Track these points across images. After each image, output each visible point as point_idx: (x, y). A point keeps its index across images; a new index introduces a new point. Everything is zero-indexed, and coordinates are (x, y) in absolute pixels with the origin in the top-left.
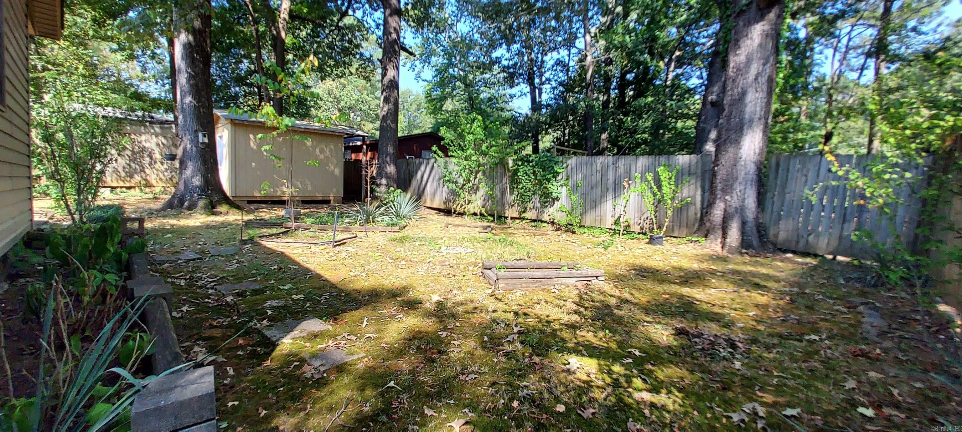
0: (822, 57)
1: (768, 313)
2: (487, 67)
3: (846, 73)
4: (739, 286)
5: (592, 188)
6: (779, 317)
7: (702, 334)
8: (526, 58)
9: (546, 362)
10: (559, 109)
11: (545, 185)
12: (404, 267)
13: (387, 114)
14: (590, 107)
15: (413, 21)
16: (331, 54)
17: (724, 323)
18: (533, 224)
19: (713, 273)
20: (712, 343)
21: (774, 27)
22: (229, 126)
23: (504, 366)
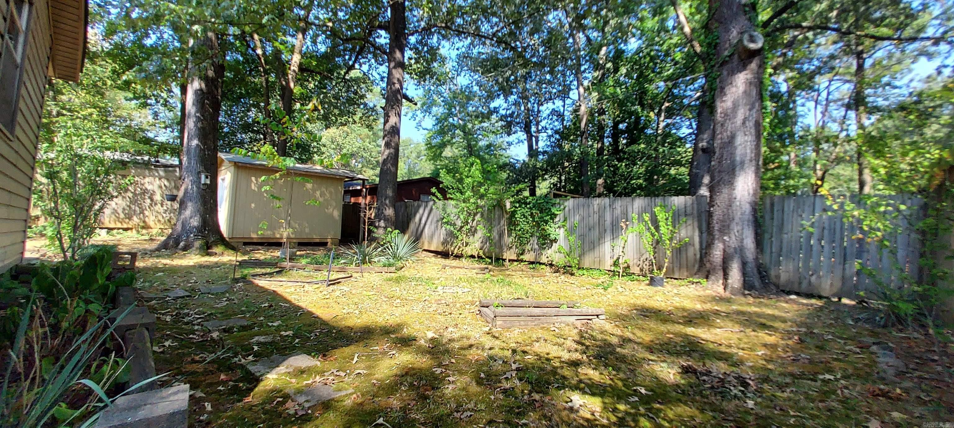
0: (805, 109)
1: (778, 353)
2: (486, 117)
3: (829, 125)
4: (745, 326)
5: (590, 229)
6: (789, 357)
7: (710, 372)
8: (523, 108)
9: (547, 399)
10: (555, 156)
11: (542, 227)
12: (399, 305)
13: (387, 158)
14: (585, 154)
15: (416, 74)
16: (337, 103)
17: (732, 361)
18: (531, 266)
19: (717, 313)
20: (722, 381)
21: (756, 76)
22: (232, 168)
23: (503, 403)
